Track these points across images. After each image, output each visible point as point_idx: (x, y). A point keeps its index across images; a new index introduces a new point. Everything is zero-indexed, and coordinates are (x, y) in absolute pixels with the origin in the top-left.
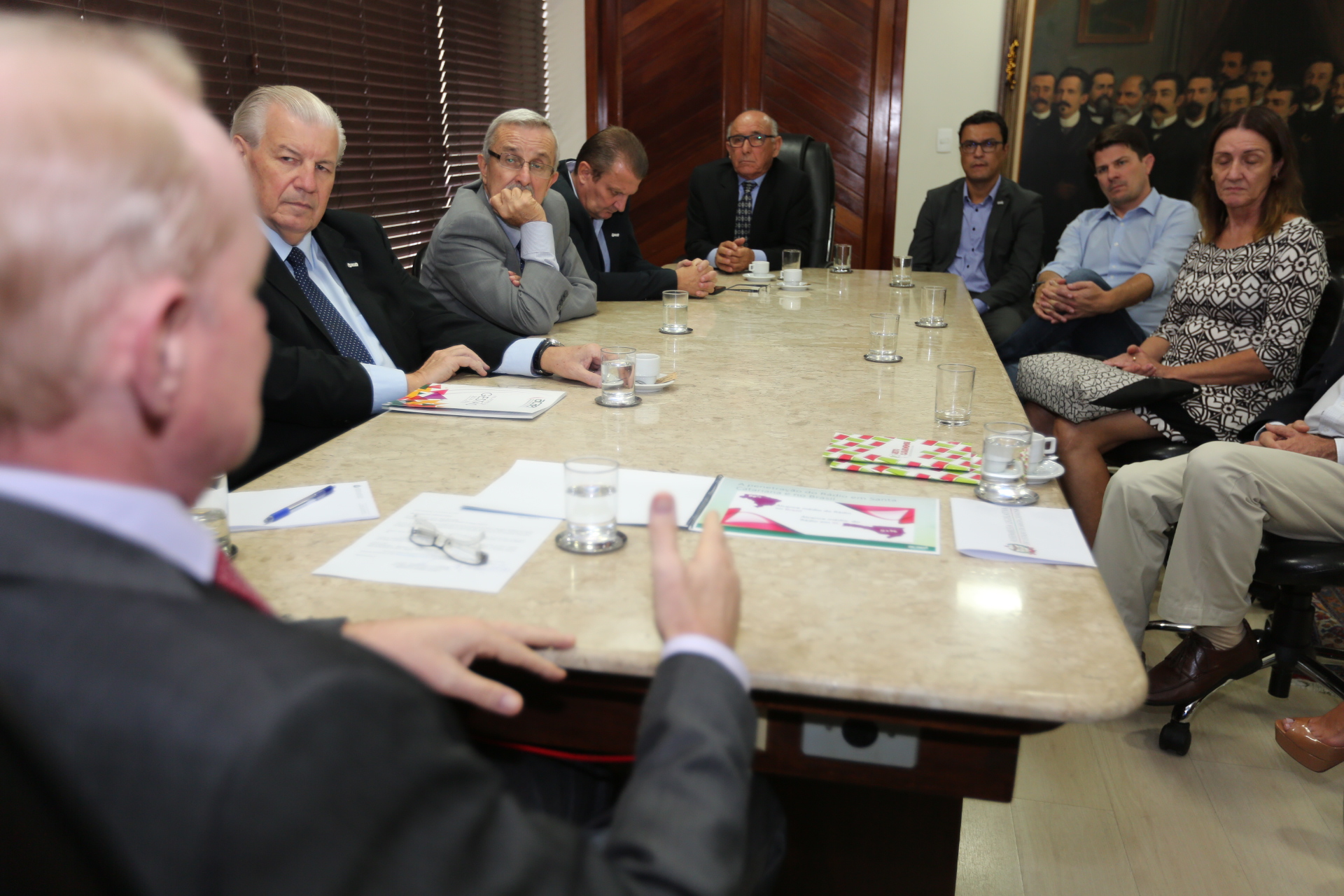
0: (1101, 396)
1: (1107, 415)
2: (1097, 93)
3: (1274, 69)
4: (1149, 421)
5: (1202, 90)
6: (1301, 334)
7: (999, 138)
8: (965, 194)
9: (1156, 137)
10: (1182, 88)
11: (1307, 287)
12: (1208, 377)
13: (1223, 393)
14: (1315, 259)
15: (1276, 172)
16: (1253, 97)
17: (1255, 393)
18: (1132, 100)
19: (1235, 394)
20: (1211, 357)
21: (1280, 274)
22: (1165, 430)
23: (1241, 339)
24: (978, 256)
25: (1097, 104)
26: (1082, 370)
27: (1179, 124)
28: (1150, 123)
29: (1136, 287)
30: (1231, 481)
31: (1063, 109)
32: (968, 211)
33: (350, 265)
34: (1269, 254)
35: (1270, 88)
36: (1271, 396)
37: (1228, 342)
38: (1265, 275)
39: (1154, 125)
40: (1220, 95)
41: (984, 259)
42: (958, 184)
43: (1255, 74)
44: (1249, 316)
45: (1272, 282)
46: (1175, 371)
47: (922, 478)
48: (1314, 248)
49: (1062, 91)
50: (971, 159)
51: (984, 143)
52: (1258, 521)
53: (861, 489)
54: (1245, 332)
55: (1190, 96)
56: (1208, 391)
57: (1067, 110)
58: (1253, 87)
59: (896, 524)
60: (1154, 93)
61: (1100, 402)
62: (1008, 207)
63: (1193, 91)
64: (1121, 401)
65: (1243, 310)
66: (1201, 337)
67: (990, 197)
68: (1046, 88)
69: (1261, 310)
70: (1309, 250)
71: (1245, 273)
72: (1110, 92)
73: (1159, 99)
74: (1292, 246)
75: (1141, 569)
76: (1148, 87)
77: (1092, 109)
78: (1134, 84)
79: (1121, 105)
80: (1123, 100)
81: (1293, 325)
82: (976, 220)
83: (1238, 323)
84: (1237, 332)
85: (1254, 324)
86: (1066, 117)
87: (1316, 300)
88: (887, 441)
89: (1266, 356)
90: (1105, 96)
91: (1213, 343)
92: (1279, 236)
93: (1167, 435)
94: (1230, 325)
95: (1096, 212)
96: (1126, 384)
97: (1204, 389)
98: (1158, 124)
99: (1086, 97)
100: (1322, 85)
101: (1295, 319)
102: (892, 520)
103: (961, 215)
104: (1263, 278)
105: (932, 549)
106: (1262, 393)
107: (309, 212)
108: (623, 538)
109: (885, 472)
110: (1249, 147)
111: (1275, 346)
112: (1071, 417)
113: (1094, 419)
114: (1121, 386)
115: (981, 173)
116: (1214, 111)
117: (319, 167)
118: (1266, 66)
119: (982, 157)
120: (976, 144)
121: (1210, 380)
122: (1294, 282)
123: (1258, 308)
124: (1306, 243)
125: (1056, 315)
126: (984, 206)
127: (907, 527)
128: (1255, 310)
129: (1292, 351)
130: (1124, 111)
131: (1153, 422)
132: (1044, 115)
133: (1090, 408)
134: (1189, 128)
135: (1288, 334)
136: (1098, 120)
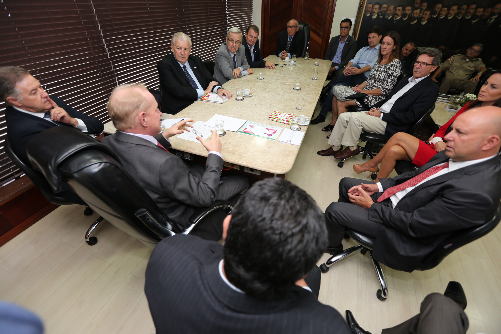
0: (346, 96)
1: (347, 100)
2: (382, 9)
3: (427, 5)
4: (356, 102)
5: (408, 10)
6: (391, 86)
7: (349, 26)
8: (340, 40)
9: (394, 22)
10: (404, 9)
12: (370, 94)
13: (373, 97)
14: (397, 69)
15: (394, 48)
16: (420, 13)
17: (379, 98)
18: (391, 12)
19: (375, 98)
20: (373, 89)
21: (389, 72)
22: (359, 104)
23: (379, 86)
24: (340, 55)
25: (382, 12)
26: (344, 90)
27: (401, 19)
28: (394, 18)
29: (367, 69)
30: (357, 121)
32: (340, 44)
33: (195, 68)
34: (388, 67)
35: (425, 10)
36: (382, 99)
37: (377, 86)
38: (387, 72)
39: (395, 19)
40: (412, 12)
42: (339, 36)
43: (422, 6)
44: (382, 81)
45: (387, 74)
46: (365, 91)
47: (283, 123)
48: (398, 67)
49: (374, 9)
50: (341, 31)
51: (345, 27)
52: (361, 129)
53: (271, 125)
54: (381, 84)
55: (405, 11)
56: (370, 97)
57: (374, 14)
58: (421, 10)
59: (271, 133)
60: (396, 10)
61: (346, 98)
62: (349, 43)
63: (406, 10)
64: (351, 98)
65: (381, 80)
66: (372, 84)
67: (345, 41)
68: (370, 8)
69: (385, 80)
70: (396, 68)
71: (383, 71)
72: (386, 9)
73: (397, 12)
74: (393, 66)
75: (342, 133)
76: (395, 9)
77: (380, 14)
78: (392, 8)
79: (388, 13)
80: (388, 12)
81: (389, 84)
82: (341, 46)
83: (380, 82)
84: (379, 84)
85: (383, 83)
86: (374, 16)
87: (396, 79)
88: (282, 113)
89: (382, 90)
90: (384, 10)
91: (374, 86)
92: (392, 63)
93: (359, 106)
94: (378, 82)
95: (366, 47)
96: (352, 94)
97: (369, 96)
98: (396, 19)
99: (379, 10)
100: (438, 10)
101: (390, 83)
102: (271, 132)
103: (338, 45)
104: (386, 73)
105: (274, 140)
107: (184, 59)
108: (225, 133)
109: (277, 121)
111: (384, 88)
112: (340, 100)
113: (345, 101)
114: (351, 95)
115: (343, 35)
116: (410, 16)
117: (185, 49)
118: (425, 4)
119: (344, 31)
120: (343, 28)
121: (371, 94)
122: (392, 75)
123: (384, 79)
124: (396, 66)
125: (347, 74)
126: (343, 43)
127: (273, 135)
128: (383, 80)
129: (388, 90)
130: (388, 15)
131: (357, 103)
132: (368, 15)
133: (344, 99)
134: (403, 20)
135: (388, 86)
136: (381, 17)
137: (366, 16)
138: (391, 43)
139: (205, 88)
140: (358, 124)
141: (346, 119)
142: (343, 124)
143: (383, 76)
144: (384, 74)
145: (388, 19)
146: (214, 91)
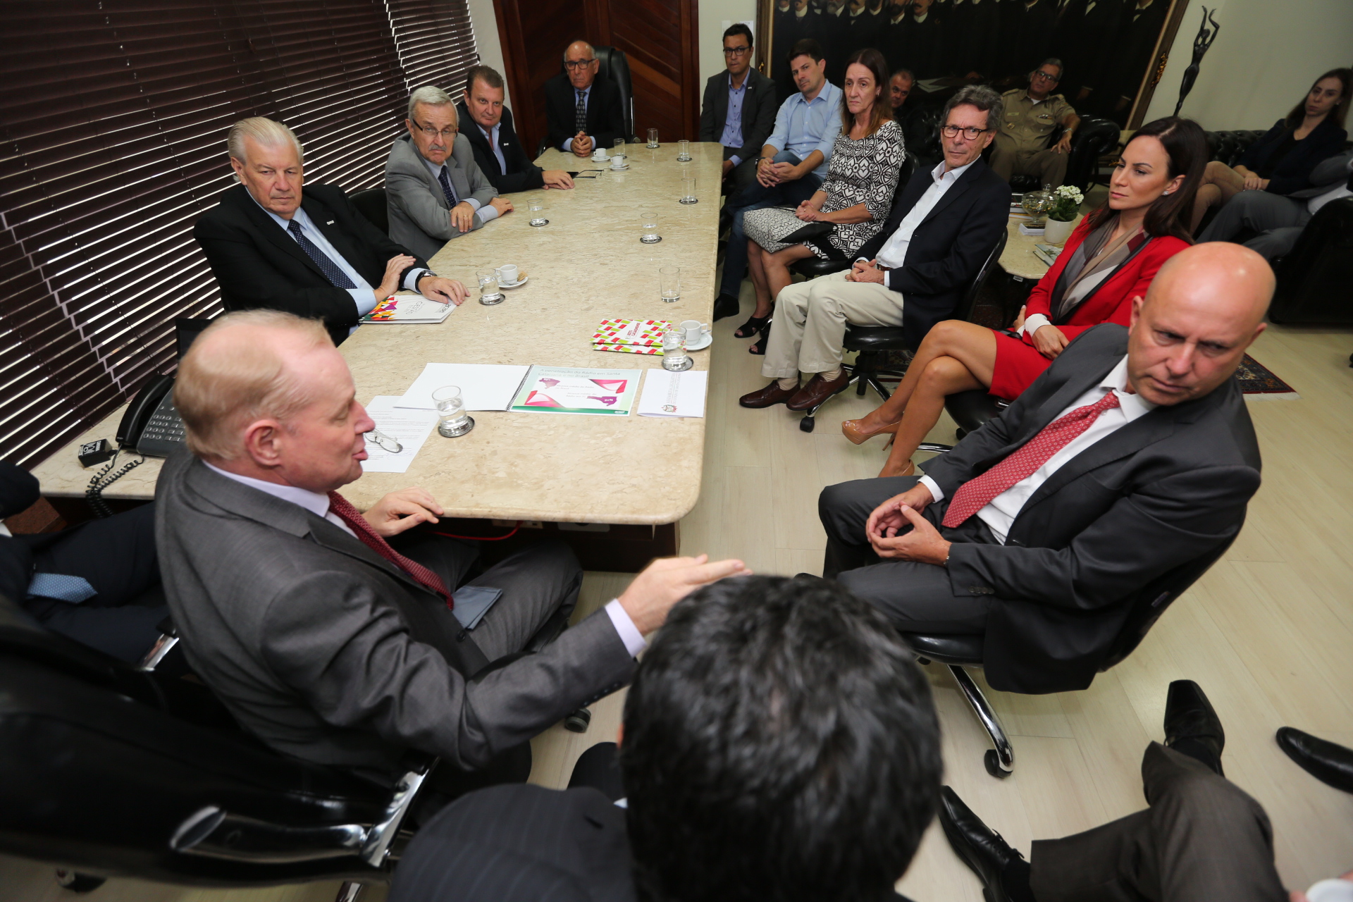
0: (783, 237)
1: (787, 247)
4: (810, 249)
6: (888, 194)
7: (746, 45)
8: (730, 83)
9: (853, 22)
11: (891, 166)
12: (842, 220)
13: (849, 229)
14: (897, 148)
15: (878, 92)
17: (866, 227)
19: (855, 229)
20: (845, 207)
21: (879, 158)
22: (818, 253)
23: (860, 196)
24: (738, 125)
26: (774, 222)
27: (866, 12)
28: (849, 13)
29: (813, 160)
30: (828, 304)
31: (797, 4)
32: (732, 94)
33: (329, 223)
34: (873, 145)
36: (874, 229)
37: (853, 198)
38: (871, 158)
39: (852, 14)
41: (742, 126)
42: (726, 73)
44: (863, 183)
45: (874, 163)
46: (827, 216)
47: (639, 353)
48: (896, 141)
50: (729, 60)
51: (737, 49)
52: (842, 323)
53: (604, 366)
54: (862, 191)
56: (842, 229)
57: (799, 5)
59: (613, 394)
61: (783, 241)
62: (754, 90)
64: (795, 239)
65: (860, 180)
66: (840, 194)
67: (743, 85)
69: (870, 179)
70: (893, 143)
71: (862, 157)
74: (885, 141)
75: (793, 341)
77: (814, 4)
81: (883, 189)
82: (736, 99)
83: (859, 187)
84: (858, 192)
85: (867, 187)
86: (799, 10)
87: (897, 173)
88: (628, 323)
89: (870, 208)
91: (847, 198)
92: (879, 133)
93: (819, 256)
94: (855, 187)
95: (795, 98)
96: (797, 229)
97: (840, 227)
98: (854, 14)
101: (885, 185)
102: (611, 391)
103: (728, 96)
104: (870, 160)
105: (626, 412)
106: (869, 227)
107: (291, 201)
108: (472, 421)
109: (620, 350)
110: (862, 76)
111: (874, 202)
112: (768, 249)
113: (781, 250)
114: (794, 230)
115: (736, 69)
117: (287, 171)
119: (736, 59)
120: (732, 49)
121: (844, 222)
122: (885, 163)
123: (868, 178)
124: (891, 139)
125: (769, 182)
126: (740, 90)
127: (619, 396)
128: (866, 179)
129: (883, 204)
130: (834, 5)
131: (812, 249)
132: (786, 9)
133: (778, 244)
135: (881, 194)
136: (818, 12)
137: (781, 12)
138: (867, 80)
139: (375, 280)
140: (834, 312)
141: (796, 302)
142: (792, 318)
143: (864, 168)
144: (867, 164)
145: (835, 15)
146: (406, 287)
